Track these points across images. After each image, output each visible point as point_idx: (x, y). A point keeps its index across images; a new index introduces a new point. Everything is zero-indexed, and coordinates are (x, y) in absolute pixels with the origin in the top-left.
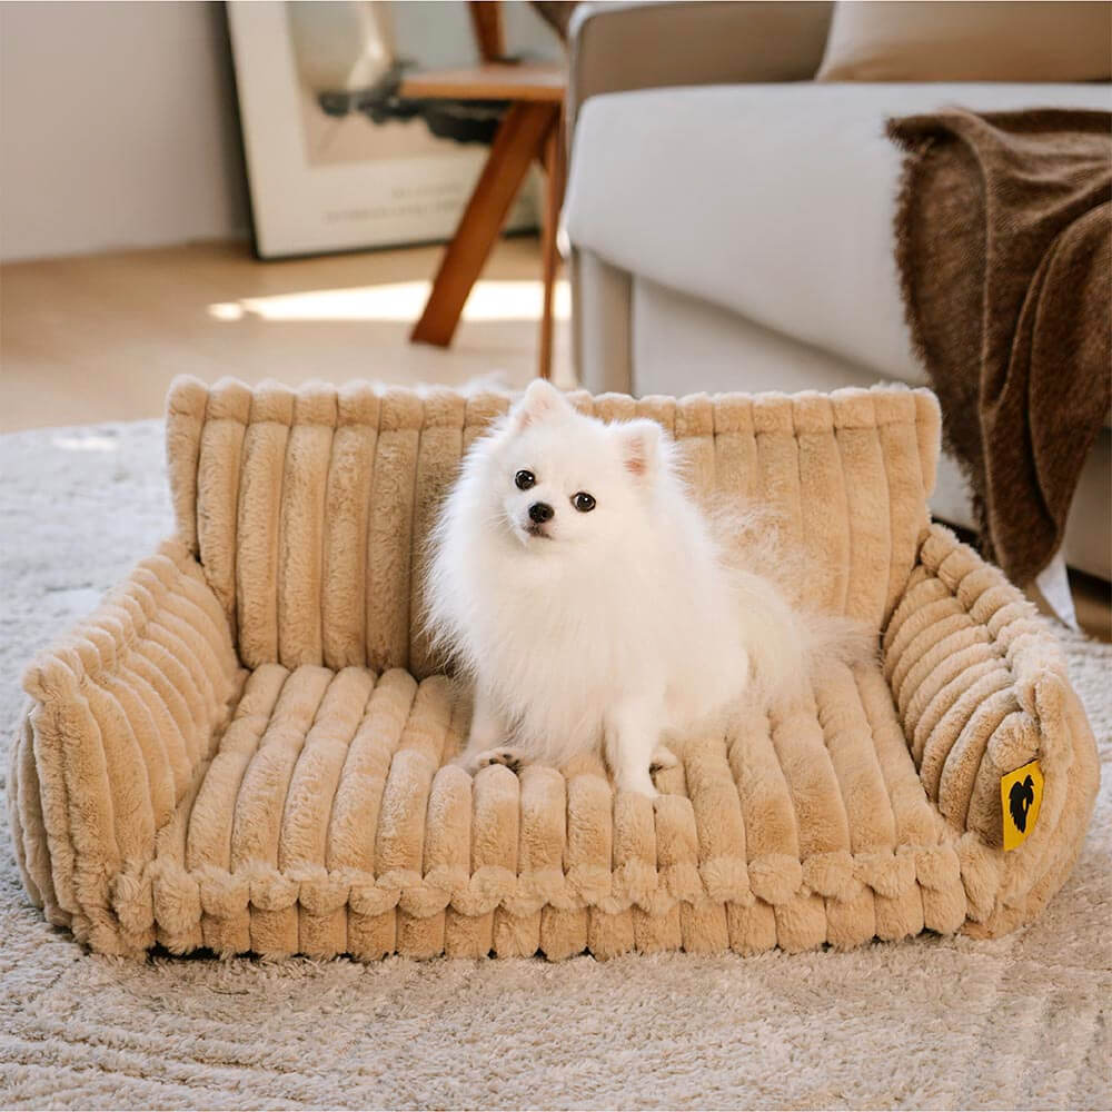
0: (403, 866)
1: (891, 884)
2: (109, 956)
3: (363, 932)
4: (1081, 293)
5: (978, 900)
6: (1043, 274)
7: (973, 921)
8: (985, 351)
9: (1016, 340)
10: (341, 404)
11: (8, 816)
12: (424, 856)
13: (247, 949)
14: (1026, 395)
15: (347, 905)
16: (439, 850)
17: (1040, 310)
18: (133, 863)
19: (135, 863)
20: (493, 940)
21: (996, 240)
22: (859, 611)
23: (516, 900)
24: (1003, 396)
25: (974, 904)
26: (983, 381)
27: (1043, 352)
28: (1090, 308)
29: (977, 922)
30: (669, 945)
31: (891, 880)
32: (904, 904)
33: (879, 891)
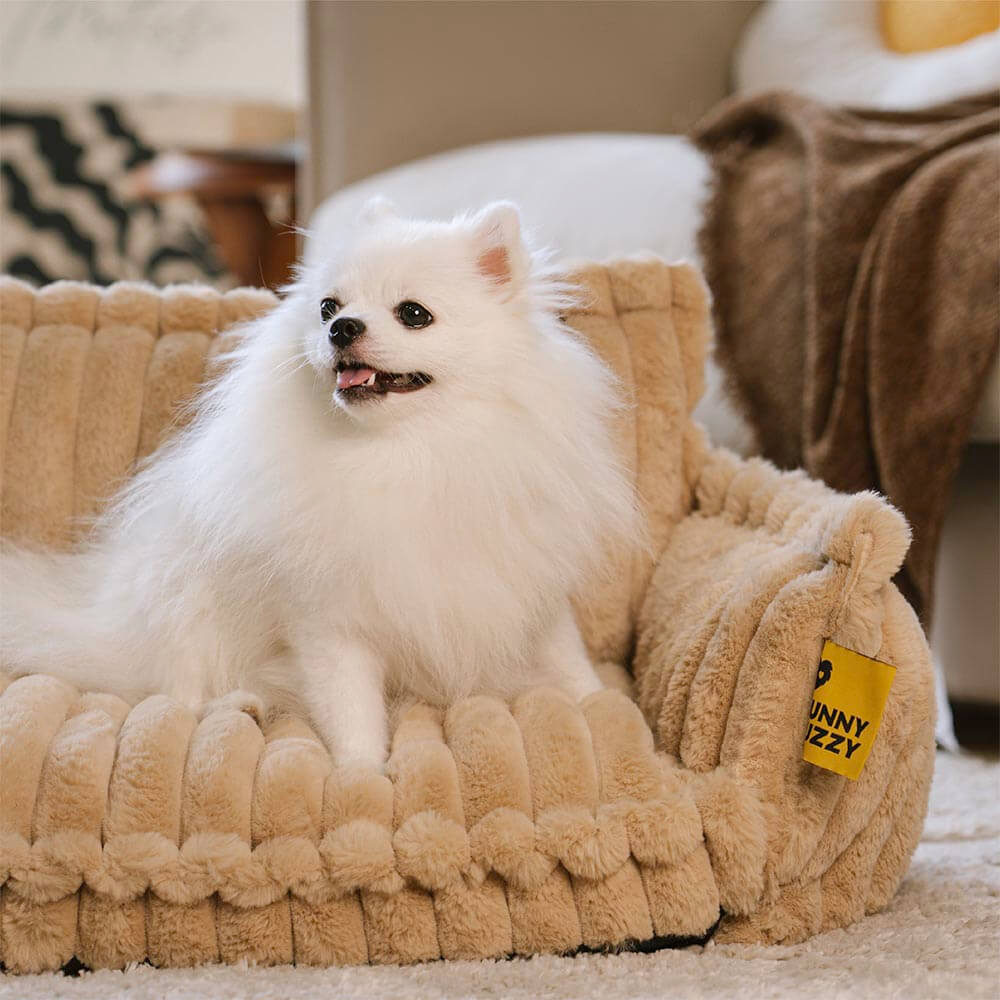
7: (733, 917)
8: (812, 357)
9: (850, 325)
14: (866, 401)
25: (729, 884)
29: (741, 915)
30: (273, 955)
31: (590, 847)
32: (616, 891)
33: (576, 870)
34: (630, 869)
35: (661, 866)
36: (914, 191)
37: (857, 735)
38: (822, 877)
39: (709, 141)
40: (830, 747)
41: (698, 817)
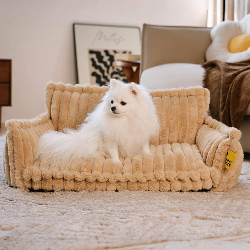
0: (87, 171)
1: (195, 178)
2: (21, 188)
3: (77, 185)
4: (241, 86)
5: (215, 182)
6: (233, 84)
7: (214, 187)
8: (221, 101)
9: (227, 97)
10: (83, 89)
11: (2, 163)
12: (92, 169)
13: (51, 189)
14: (229, 108)
15: (74, 179)
16: (95, 167)
17: (232, 90)
18: (27, 167)
19: (28, 167)
20: (106, 187)
21: (223, 79)
22: (191, 133)
23: (112, 180)
24: (224, 109)
25: (214, 183)
26: (220, 107)
27: (233, 99)
28: (242, 89)
29: (215, 187)
30: (146, 189)
31: (195, 177)
32: (198, 183)
33: (193, 180)
34: (200, 180)
35: (205, 180)
36: (238, 77)
37: (231, 163)
38: (227, 183)
39: (205, 67)
40: (227, 165)
41: (210, 173)
